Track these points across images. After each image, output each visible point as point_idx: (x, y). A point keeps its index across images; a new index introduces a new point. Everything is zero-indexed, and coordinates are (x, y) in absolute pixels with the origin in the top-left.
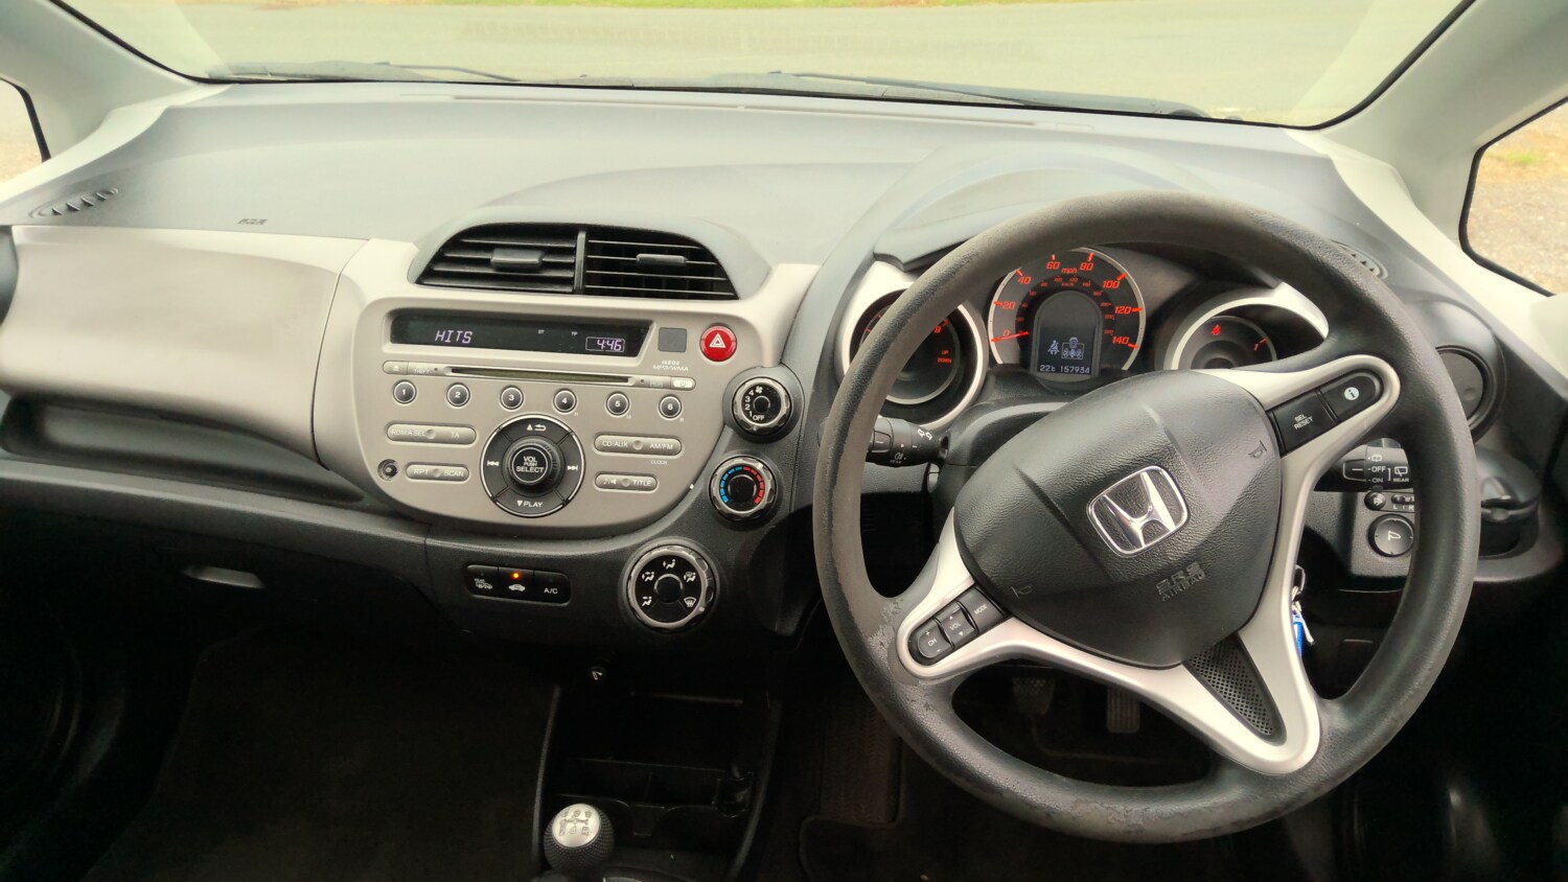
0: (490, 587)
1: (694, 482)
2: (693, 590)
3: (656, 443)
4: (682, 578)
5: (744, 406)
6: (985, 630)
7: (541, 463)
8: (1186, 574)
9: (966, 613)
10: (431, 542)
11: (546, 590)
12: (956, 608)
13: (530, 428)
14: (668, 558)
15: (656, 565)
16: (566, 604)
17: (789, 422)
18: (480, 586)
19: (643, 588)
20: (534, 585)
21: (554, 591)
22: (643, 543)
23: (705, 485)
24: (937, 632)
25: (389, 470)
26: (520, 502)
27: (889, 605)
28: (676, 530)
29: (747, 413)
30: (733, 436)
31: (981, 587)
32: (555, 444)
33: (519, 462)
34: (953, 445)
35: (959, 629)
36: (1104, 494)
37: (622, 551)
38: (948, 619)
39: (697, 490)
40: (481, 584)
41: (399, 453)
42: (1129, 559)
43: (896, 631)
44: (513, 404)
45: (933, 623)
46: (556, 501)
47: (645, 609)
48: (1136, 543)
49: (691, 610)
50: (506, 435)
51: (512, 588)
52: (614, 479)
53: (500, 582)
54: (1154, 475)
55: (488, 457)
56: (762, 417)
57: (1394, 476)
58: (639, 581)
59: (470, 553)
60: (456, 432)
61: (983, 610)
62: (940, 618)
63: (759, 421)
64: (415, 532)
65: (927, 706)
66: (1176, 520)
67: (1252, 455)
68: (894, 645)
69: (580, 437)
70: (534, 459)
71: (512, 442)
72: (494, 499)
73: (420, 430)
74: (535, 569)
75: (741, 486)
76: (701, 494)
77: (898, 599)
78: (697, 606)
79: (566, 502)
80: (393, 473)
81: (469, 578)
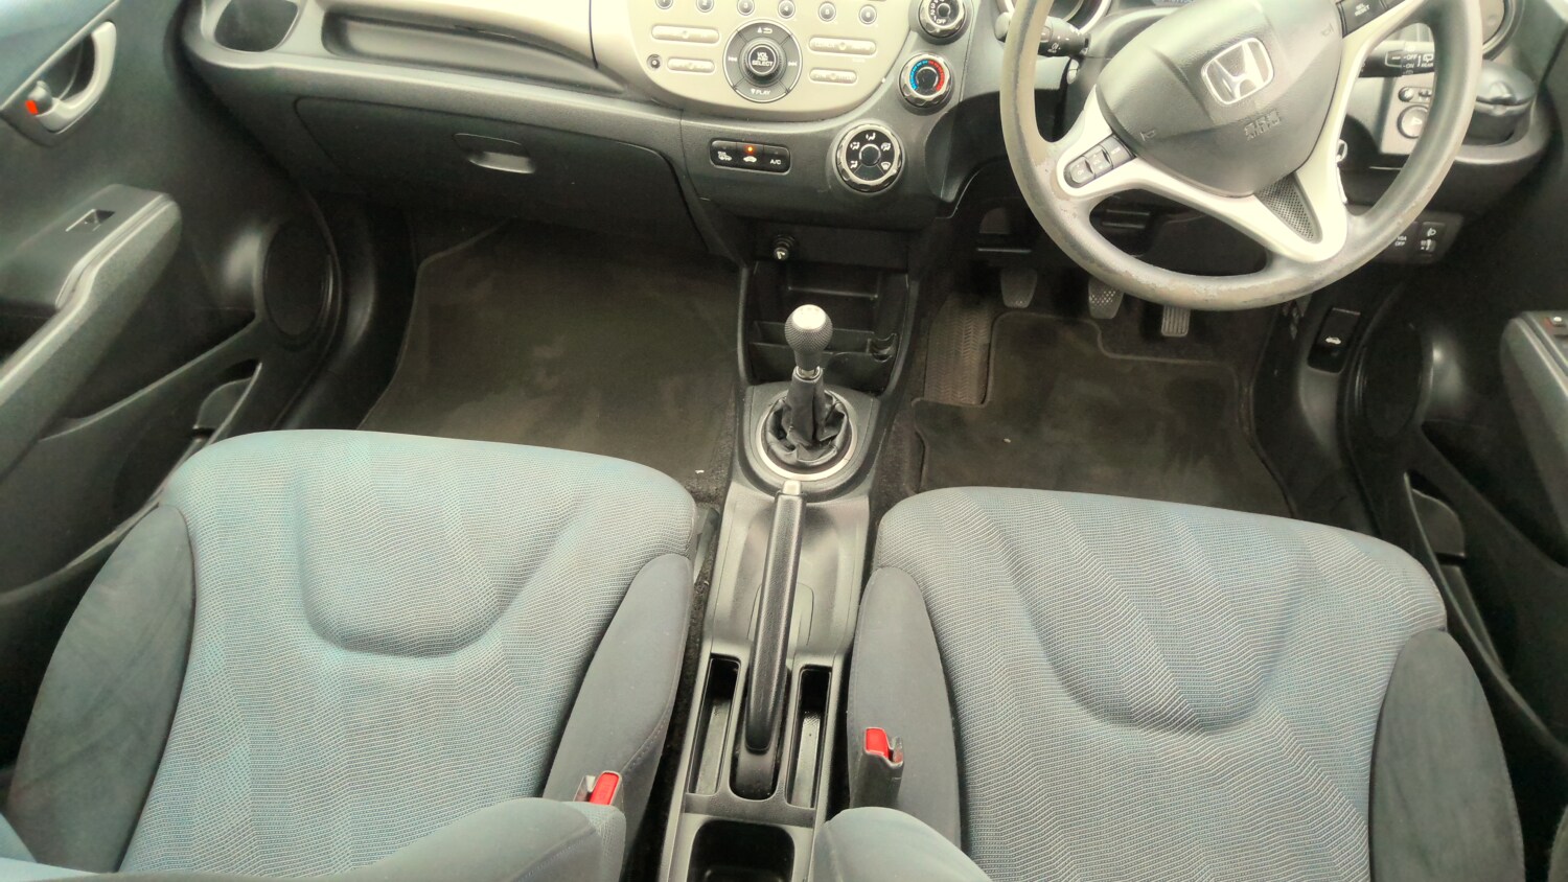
0: (729, 159)
1: (886, 77)
2: (888, 156)
3: (857, 45)
4: (879, 147)
5: (930, 12)
6: (1118, 165)
7: (771, 58)
8: (1266, 119)
9: (1105, 155)
10: (684, 122)
11: (772, 161)
12: (1099, 149)
13: (760, 31)
14: (870, 132)
15: (860, 138)
16: (786, 173)
17: (963, 25)
18: (722, 158)
19: (851, 155)
20: (763, 157)
21: (778, 162)
22: (847, 124)
23: (895, 79)
24: (1084, 165)
25: (655, 63)
26: (753, 90)
27: (1052, 146)
28: (872, 114)
29: (932, 17)
30: (918, 39)
31: (1118, 136)
32: (779, 44)
33: (754, 56)
34: (1092, 44)
35: (1100, 164)
36: (1215, 59)
37: (831, 131)
38: (1092, 156)
39: (888, 84)
40: (723, 156)
41: (663, 49)
42: (1228, 107)
43: (1056, 162)
44: (747, 11)
45: (1082, 159)
46: (779, 90)
47: (853, 170)
48: (1232, 96)
49: (886, 172)
50: (743, 35)
51: (747, 159)
52: (824, 74)
53: (737, 154)
54: (1253, 47)
55: (729, 53)
56: (944, 21)
57: (1422, 62)
58: (849, 149)
59: (715, 131)
60: (705, 34)
61: (1117, 151)
62: (1087, 155)
63: (941, 24)
64: (671, 115)
65: (1075, 215)
66: (1265, 79)
67: (1323, 33)
68: (1054, 173)
69: (798, 38)
70: (765, 54)
71: (747, 42)
72: (734, 88)
73: (676, 32)
74: (764, 144)
75: (926, 77)
76: (892, 85)
77: (1057, 143)
78: (891, 169)
79: (788, 91)
80: (657, 66)
81: (714, 152)
